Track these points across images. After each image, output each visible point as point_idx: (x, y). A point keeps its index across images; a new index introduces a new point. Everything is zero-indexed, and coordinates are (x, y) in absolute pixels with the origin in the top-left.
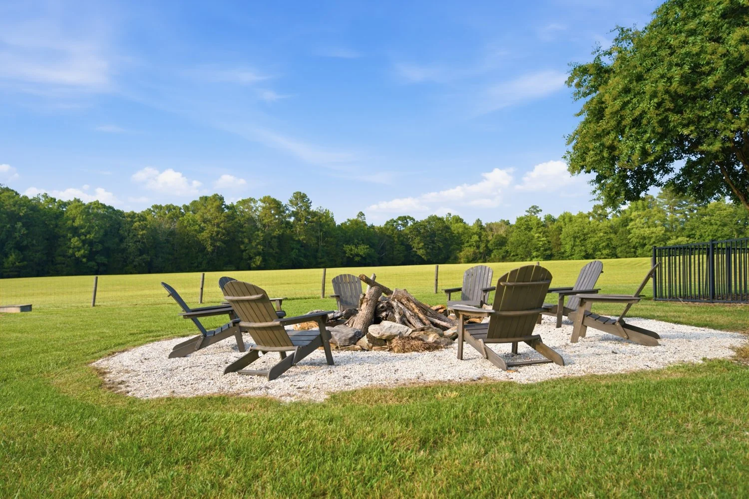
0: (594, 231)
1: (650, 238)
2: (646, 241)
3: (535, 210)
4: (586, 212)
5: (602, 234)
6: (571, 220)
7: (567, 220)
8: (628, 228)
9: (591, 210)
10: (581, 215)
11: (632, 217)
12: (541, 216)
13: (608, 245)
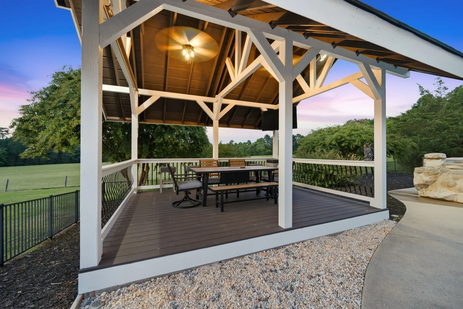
0: (247, 148)
1: (261, 150)
2: (260, 151)
3: (232, 141)
4: (246, 142)
5: (249, 149)
6: (241, 145)
7: (240, 145)
8: (256, 147)
9: (247, 142)
10: (244, 143)
11: (257, 144)
12: (234, 143)
13: (251, 152)
